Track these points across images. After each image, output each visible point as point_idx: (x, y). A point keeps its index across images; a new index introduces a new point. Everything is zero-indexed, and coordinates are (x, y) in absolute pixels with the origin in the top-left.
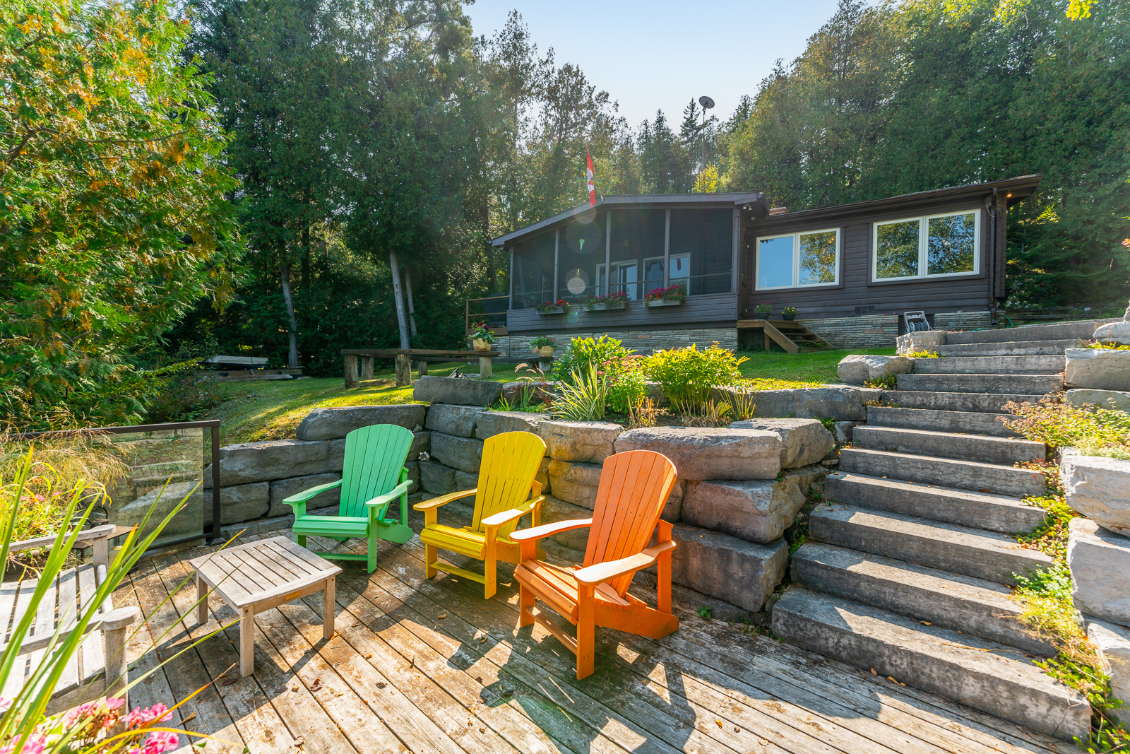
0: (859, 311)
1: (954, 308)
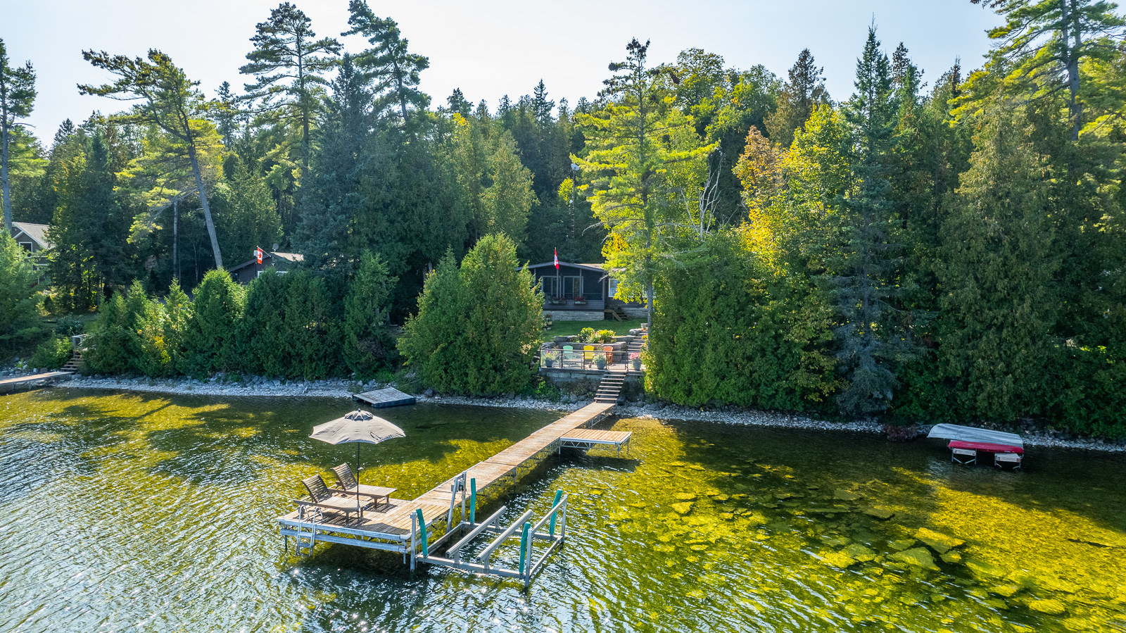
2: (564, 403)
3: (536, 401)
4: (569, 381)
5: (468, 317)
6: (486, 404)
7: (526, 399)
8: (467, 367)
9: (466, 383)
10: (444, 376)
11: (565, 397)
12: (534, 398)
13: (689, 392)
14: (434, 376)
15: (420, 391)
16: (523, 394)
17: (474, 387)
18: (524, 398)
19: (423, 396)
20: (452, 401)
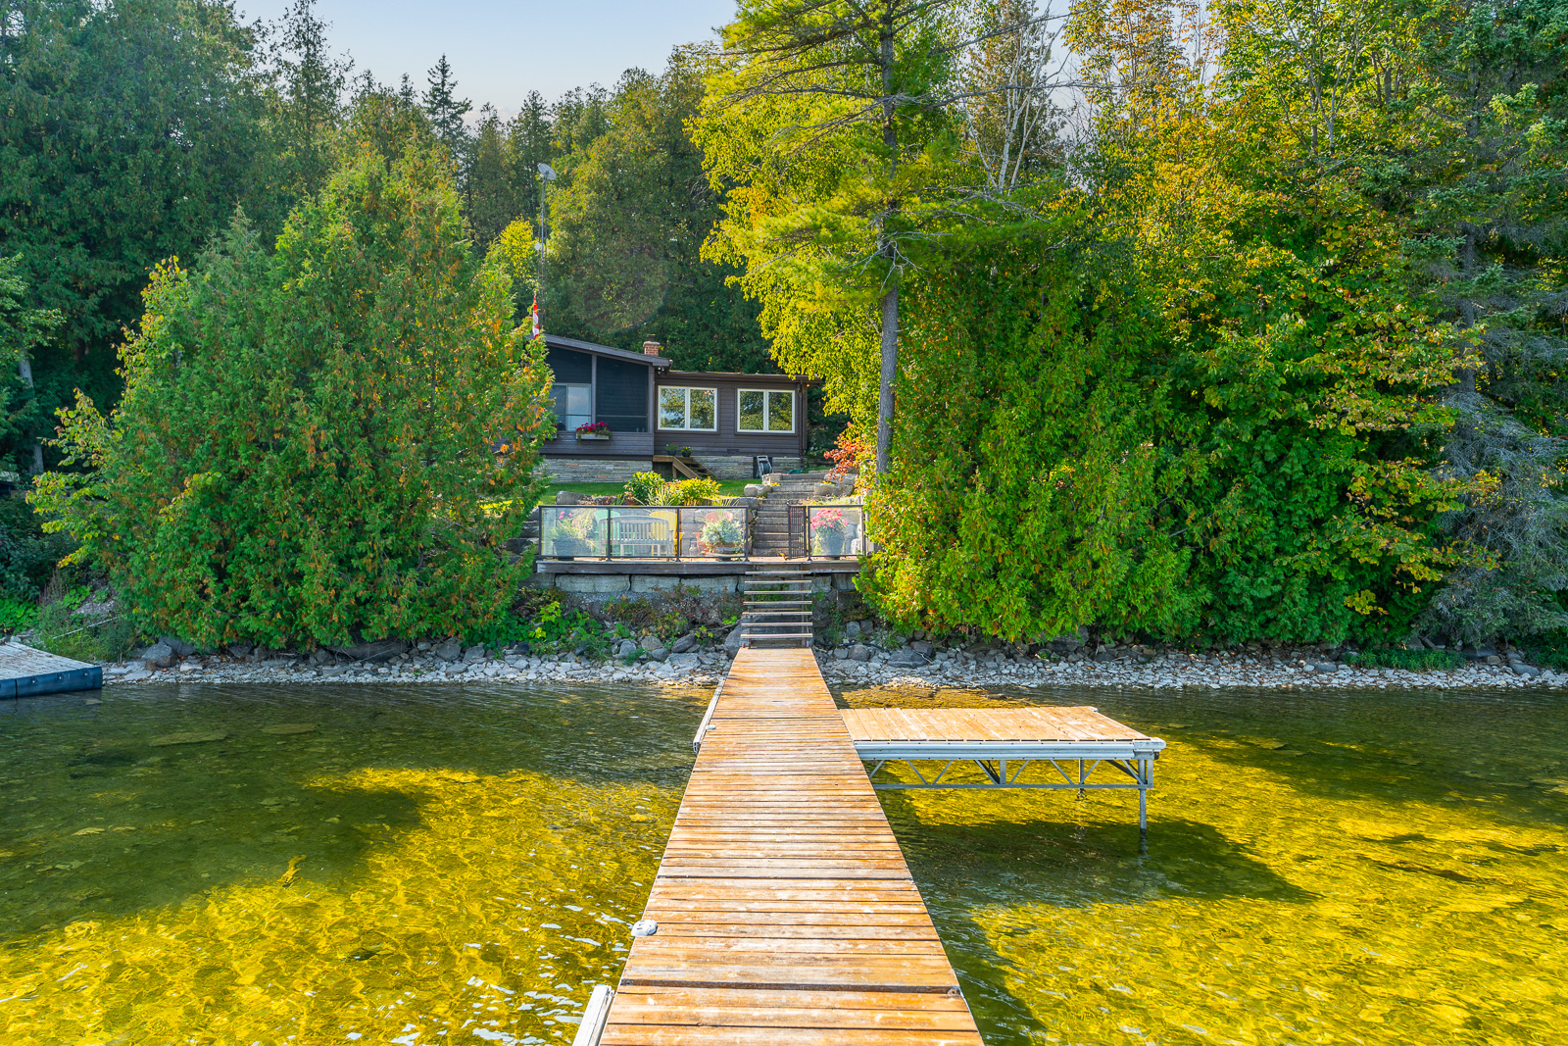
0: (730, 453)
1: (783, 455)
2: (629, 661)
3: (535, 662)
4: (633, 599)
5: (302, 381)
6: (366, 678)
7: (501, 658)
8: (297, 549)
9: (296, 605)
10: (211, 583)
11: (628, 646)
12: (526, 651)
13: (1040, 596)
14: (173, 584)
15: (123, 652)
16: (489, 641)
17: (324, 618)
18: (492, 653)
19: (135, 665)
20: (242, 674)
